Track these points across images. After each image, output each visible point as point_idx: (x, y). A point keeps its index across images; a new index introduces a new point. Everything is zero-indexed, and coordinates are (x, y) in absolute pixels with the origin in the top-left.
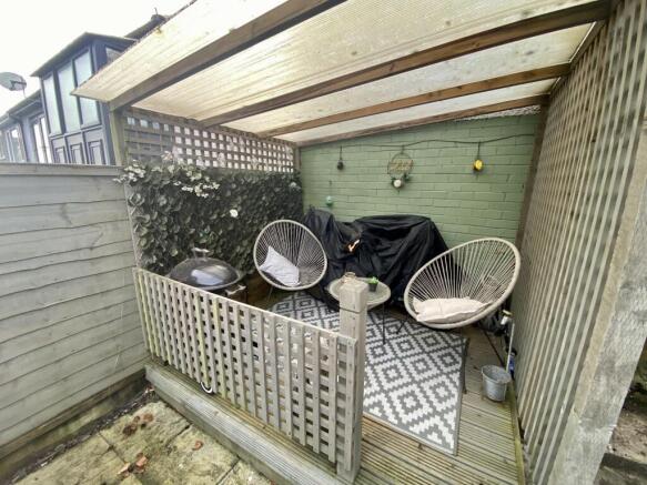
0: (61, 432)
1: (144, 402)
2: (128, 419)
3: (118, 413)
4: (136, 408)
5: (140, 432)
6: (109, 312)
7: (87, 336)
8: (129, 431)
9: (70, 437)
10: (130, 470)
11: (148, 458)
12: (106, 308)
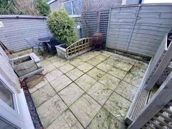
0: (134, 56)
1: (146, 63)
2: (142, 62)
3: (142, 61)
4: (145, 62)
5: (140, 64)
6: (155, 40)
7: (148, 43)
8: (139, 63)
9: (134, 58)
10: (133, 65)
11: (136, 66)
12: (155, 39)
